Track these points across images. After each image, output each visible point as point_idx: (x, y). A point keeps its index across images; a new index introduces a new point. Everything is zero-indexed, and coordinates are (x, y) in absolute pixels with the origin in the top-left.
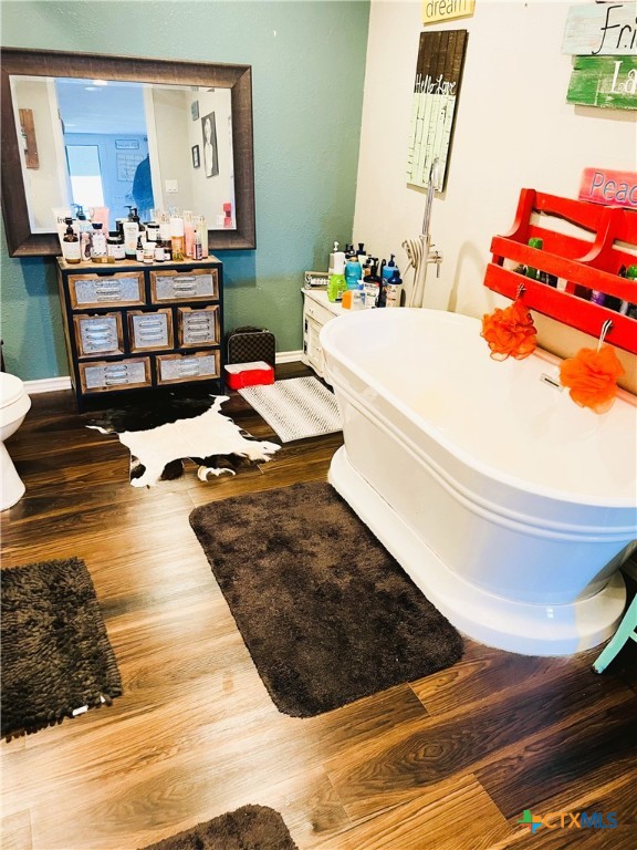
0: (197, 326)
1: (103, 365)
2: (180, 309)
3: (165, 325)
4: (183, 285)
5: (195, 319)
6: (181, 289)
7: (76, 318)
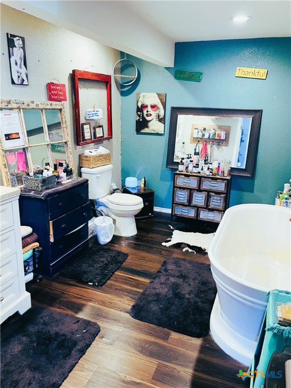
0: (216, 201)
1: (181, 206)
2: (210, 193)
3: (204, 198)
4: (213, 185)
5: (215, 198)
6: (212, 186)
7: (175, 189)
